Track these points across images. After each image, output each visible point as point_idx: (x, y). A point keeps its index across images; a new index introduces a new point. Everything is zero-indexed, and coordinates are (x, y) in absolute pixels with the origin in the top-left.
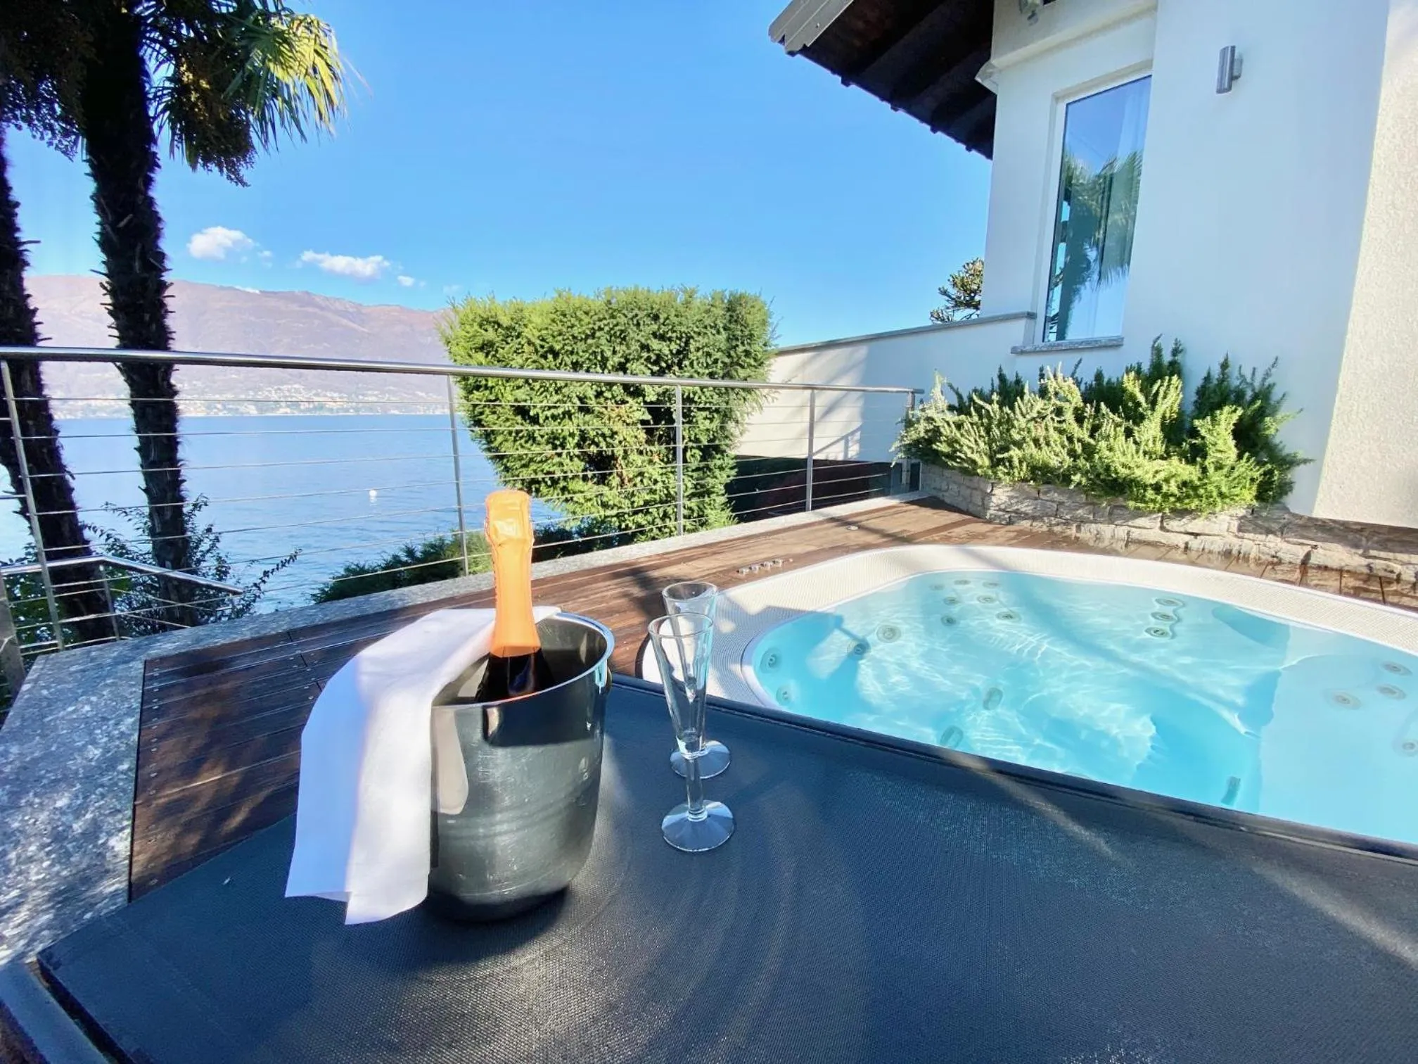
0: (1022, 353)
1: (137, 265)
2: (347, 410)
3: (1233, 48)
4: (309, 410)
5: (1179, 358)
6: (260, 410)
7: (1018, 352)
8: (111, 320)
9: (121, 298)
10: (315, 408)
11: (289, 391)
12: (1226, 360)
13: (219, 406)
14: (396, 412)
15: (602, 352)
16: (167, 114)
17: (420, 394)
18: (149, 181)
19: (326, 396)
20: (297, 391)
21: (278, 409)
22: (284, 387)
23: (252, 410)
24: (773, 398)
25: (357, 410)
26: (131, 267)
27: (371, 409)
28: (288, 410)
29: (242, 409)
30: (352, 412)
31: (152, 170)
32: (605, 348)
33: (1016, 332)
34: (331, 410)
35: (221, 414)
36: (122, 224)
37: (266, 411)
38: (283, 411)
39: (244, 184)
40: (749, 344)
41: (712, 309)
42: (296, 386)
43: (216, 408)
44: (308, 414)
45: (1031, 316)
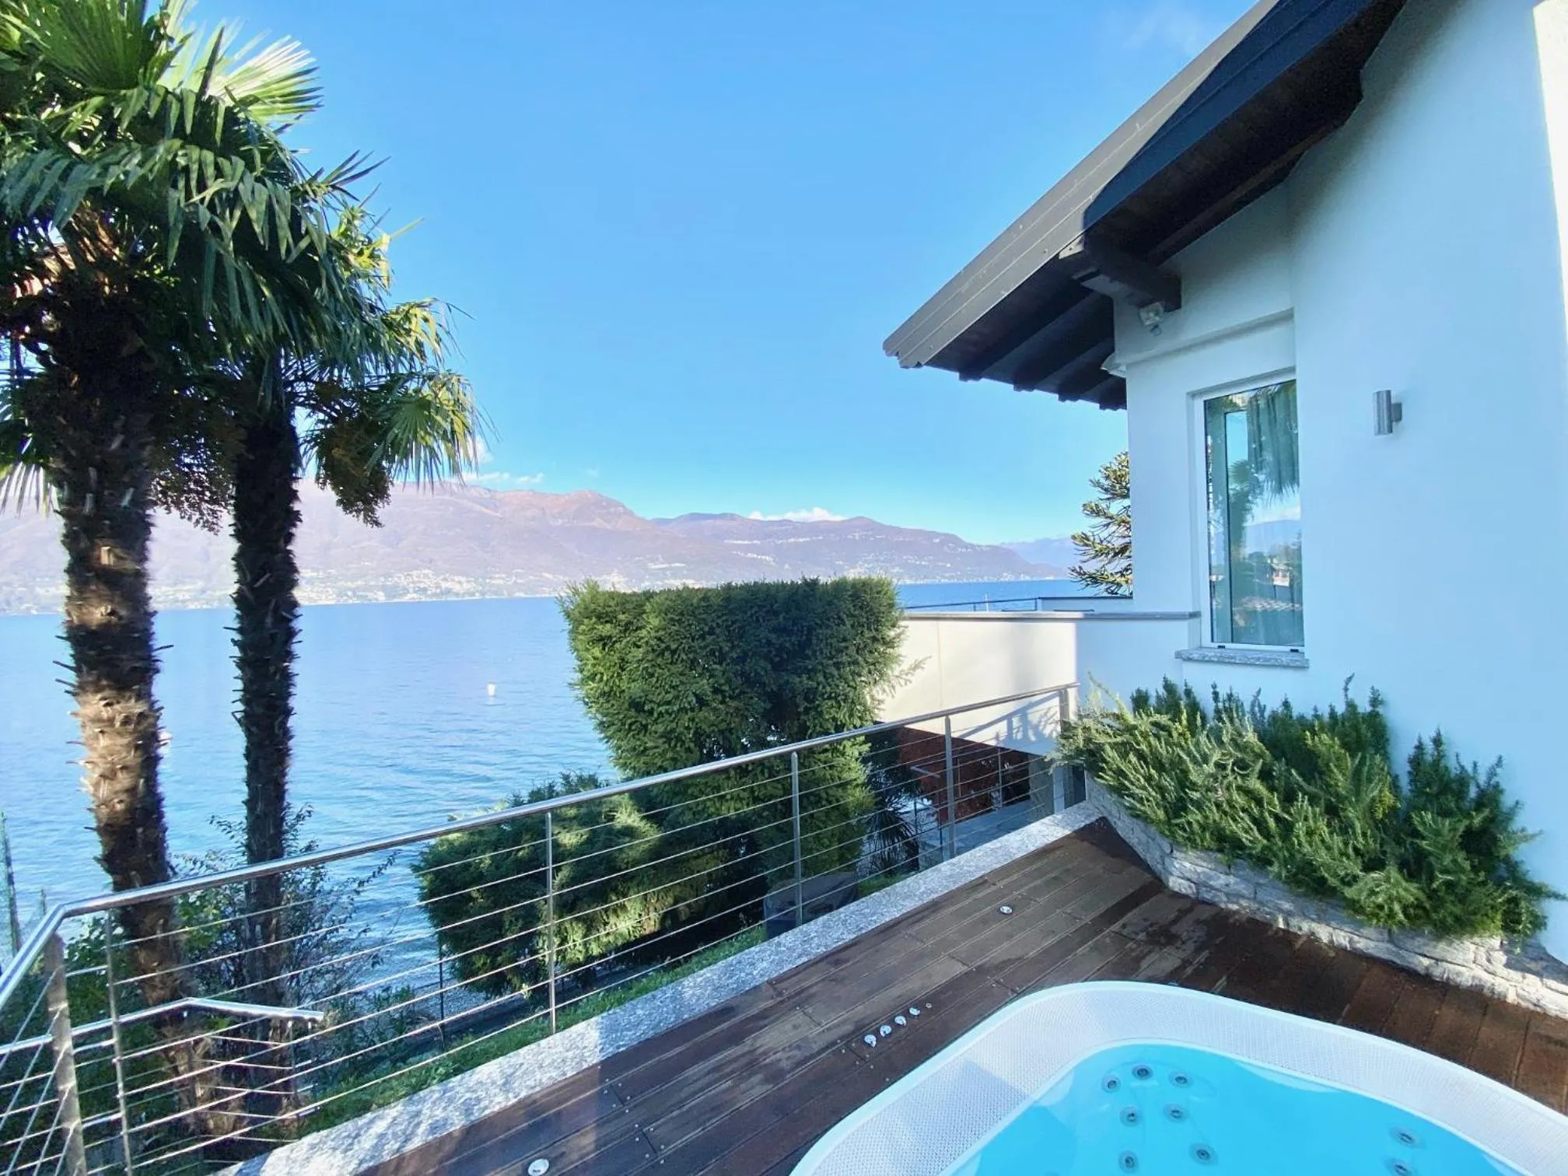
0: (1189, 659)
1: (269, 620)
2: (473, 594)
3: (1389, 393)
4: (435, 595)
5: (1380, 710)
6: (388, 595)
7: (1184, 657)
8: (238, 672)
9: (250, 653)
10: (442, 593)
11: (418, 577)
12: (1439, 734)
13: (350, 593)
14: (522, 595)
15: (721, 648)
16: (316, 448)
17: (546, 575)
18: (289, 538)
19: (453, 580)
20: (426, 576)
21: (405, 594)
22: (415, 573)
23: (381, 597)
24: (906, 680)
25: (483, 594)
26: (262, 622)
27: (495, 593)
28: (415, 595)
29: (370, 595)
30: (477, 596)
31: (295, 526)
32: (723, 644)
33: (1179, 636)
34: (457, 594)
35: (350, 602)
36: (258, 584)
37: (394, 597)
38: (411, 597)
39: (377, 524)
40: (877, 630)
41: (835, 601)
42: (426, 571)
43: (346, 595)
44: (434, 599)
45: (1194, 615)
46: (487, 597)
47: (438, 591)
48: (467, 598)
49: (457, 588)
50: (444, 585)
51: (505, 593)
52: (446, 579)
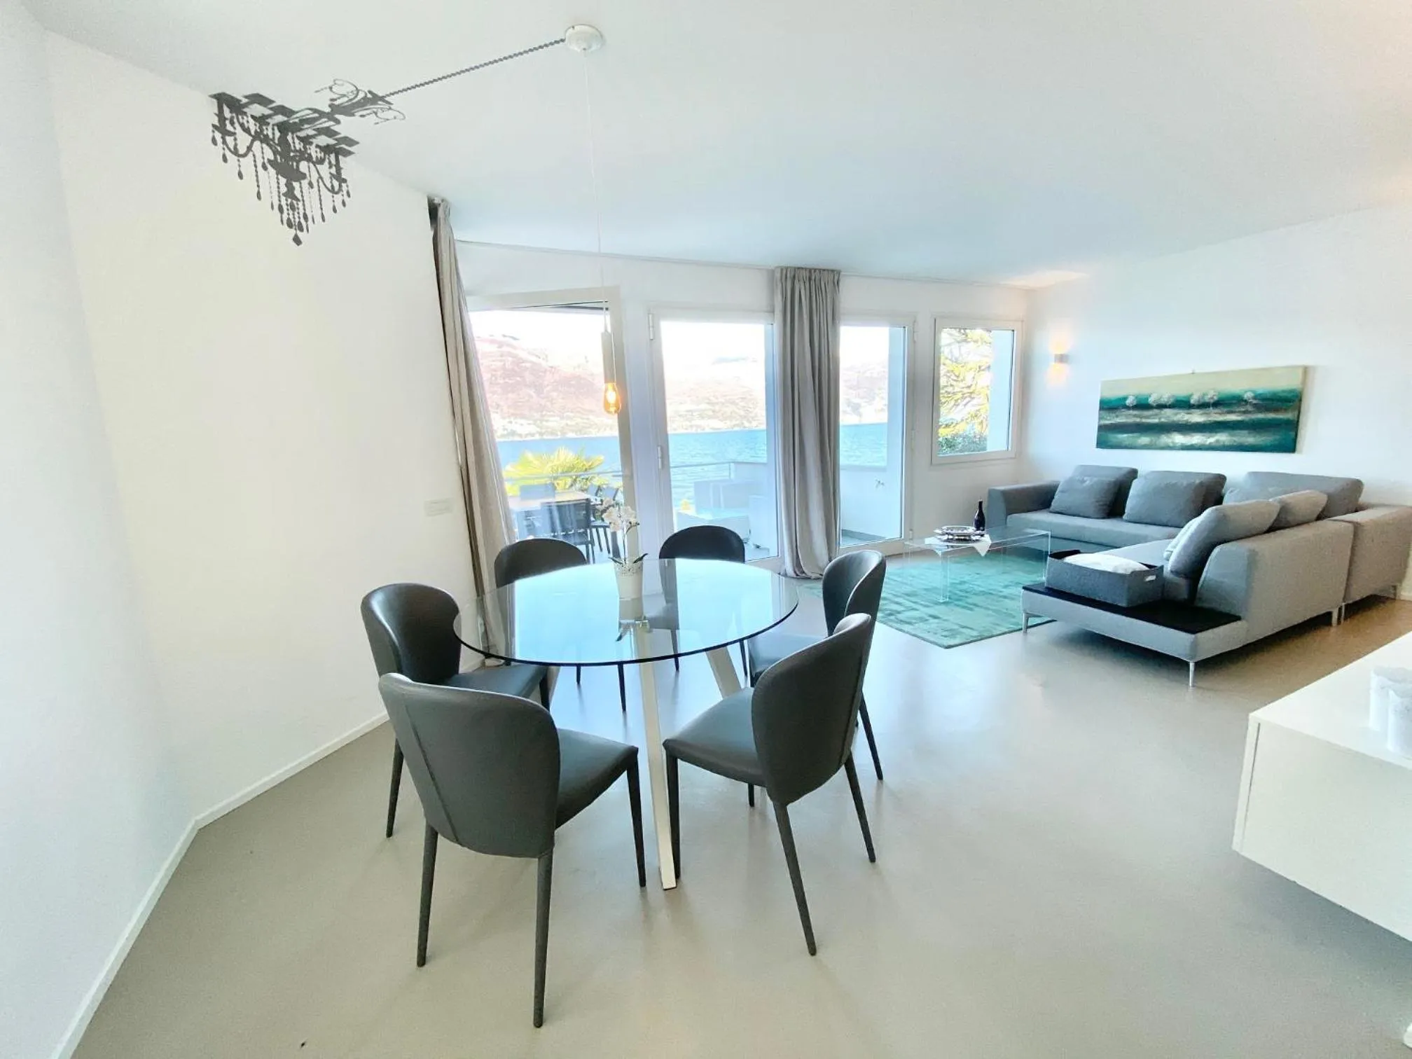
46: (545, 437)
47: (506, 432)
48: (529, 438)
49: (519, 430)
50: (510, 427)
51: (559, 433)
52: (511, 422)
